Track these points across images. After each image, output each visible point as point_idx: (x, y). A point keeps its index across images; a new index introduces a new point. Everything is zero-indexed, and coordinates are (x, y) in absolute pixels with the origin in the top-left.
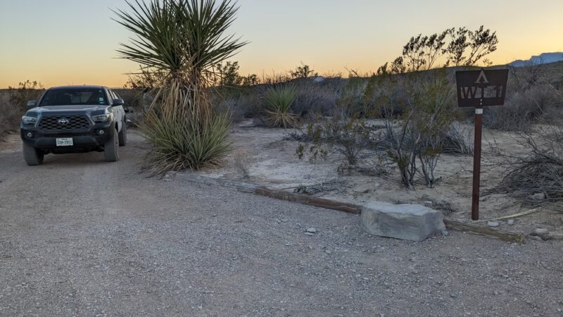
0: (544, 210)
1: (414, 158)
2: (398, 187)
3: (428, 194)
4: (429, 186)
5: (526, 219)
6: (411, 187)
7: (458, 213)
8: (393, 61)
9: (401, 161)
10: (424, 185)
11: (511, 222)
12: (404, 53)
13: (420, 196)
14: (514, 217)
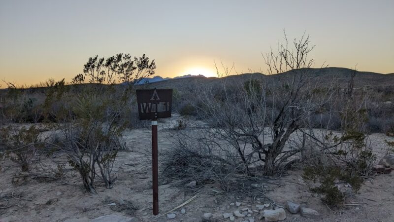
0: (201, 195)
1: (94, 164)
2: (81, 193)
3: (109, 196)
4: (108, 187)
5: (191, 206)
6: (92, 190)
7: (140, 211)
8: (74, 78)
9: (82, 168)
10: (104, 186)
11: (183, 211)
12: (85, 71)
13: (104, 199)
14: (184, 206)
